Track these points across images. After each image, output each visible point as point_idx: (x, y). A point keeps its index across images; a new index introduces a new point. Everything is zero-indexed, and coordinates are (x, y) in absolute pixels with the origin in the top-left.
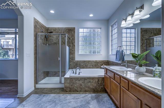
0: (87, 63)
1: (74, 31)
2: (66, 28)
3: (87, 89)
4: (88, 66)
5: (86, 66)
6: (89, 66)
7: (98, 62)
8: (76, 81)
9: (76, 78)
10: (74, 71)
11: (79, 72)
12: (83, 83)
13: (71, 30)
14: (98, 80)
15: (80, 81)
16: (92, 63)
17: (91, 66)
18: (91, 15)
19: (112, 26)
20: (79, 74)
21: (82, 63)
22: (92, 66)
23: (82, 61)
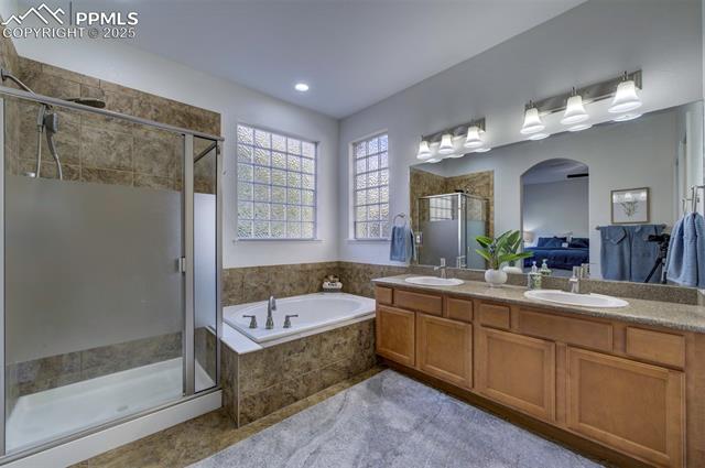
0: (273, 277)
1: (215, 128)
2: (171, 102)
3: (327, 375)
4: (275, 287)
5: (268, 288)
6: (279, 288)
7: (310, 267)
8: (292, 357)
9: (289, 342)
10: (253, 317)
11: (287, 317)
12: (315, 357)
13: (198, 119)
14: (361, 331)
15: (303, 351)
16: (289, 275)
17: (288, 288)
18: (302, 87)
19: (355, 145)
20: (287, 325)
21: (251, 276)
22: (291, 285)
23: (252, 268)
